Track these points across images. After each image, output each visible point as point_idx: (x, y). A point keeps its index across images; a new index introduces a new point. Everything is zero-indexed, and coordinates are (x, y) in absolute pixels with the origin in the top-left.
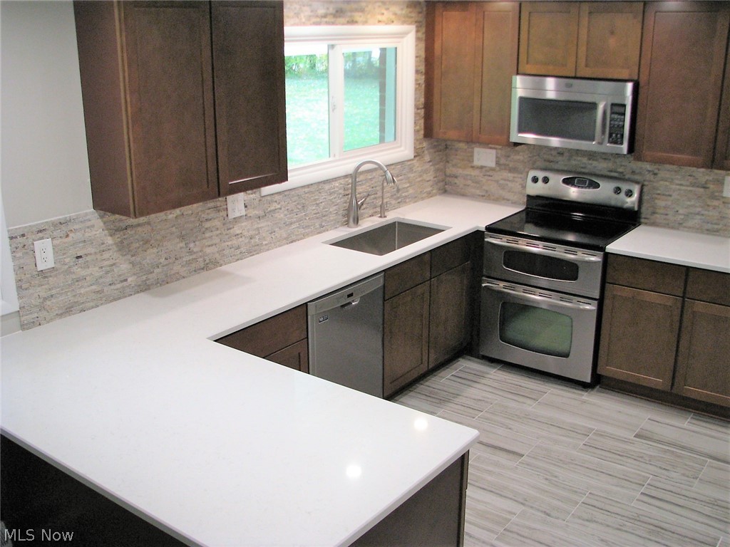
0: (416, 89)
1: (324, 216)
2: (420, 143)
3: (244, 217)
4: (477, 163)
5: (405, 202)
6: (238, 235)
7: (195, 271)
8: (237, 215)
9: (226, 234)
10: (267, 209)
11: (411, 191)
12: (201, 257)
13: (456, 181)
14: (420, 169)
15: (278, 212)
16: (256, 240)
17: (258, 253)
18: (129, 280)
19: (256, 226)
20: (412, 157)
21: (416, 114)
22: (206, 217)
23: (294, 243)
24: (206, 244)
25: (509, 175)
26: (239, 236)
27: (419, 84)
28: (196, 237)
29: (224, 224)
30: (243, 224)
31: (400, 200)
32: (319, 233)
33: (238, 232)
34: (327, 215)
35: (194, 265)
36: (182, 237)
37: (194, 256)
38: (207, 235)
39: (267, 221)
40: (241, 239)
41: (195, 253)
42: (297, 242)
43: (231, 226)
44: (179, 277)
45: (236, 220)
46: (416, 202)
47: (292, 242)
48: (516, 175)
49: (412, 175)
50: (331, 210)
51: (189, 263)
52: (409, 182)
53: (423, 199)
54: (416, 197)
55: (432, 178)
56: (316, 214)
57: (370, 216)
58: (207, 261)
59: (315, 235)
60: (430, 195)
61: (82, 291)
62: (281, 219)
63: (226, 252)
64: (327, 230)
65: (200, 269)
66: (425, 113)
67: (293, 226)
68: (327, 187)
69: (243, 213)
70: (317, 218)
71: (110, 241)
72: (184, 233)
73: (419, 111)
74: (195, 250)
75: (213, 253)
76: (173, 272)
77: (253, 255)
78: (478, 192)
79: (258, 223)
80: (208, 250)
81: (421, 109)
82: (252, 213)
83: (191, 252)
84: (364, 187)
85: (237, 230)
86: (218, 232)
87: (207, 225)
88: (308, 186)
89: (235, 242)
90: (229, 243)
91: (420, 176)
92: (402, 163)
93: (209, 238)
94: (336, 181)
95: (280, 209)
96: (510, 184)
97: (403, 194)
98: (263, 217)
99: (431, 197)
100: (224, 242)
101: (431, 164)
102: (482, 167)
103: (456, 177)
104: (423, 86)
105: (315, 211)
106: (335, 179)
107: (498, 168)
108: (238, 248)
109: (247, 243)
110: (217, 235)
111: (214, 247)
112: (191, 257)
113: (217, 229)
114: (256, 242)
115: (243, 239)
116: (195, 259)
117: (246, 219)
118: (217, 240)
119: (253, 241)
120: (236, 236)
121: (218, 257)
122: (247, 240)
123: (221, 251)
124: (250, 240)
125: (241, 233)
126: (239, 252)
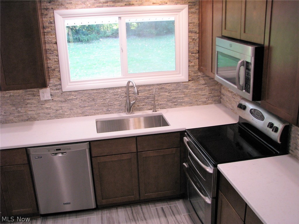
0: (189, 43)
1: (110, 106)
2: (195, 73)
3: (51, 101)
5: (181, 105)
6: (48, 108)
7: (22, 120)
8: (46, 98)
9: (41, 107)
10: (67, 98)
11: (187, 99)
12: (25, 115)
13: (224, 97)
14: (194, 88)
15: (75, 100)
16: (61, 111)
17: (61, 118)
19: (60, 105)
20: (188, 81)
22: (27, 98)
23: (87, 117)
24: (29, 110)
26: (49, 109)
27: (193, 39)
28: (22, 106)
29: (38, 102)
30: (51, 104)
31: (176, 103)
32: (107, 114)
33: (47, 107)
34: (112, 105)
35: (21, 118)
36: (13, 105)
37: (21, 114)
38: (29, 106)
39: (67, 104)
40: (50, 110)
41: (21, 113)
42: (90, 116)
43: (43, 104)
44: (13, 122)
45: (46, 101)
46: (192, 106)
47: (86, 116)
49: (187, 91)
50: (115, 103)
51: (18, 116)
52: (184, 94)
53: (198, 105)
54: (191, 103)
55: (207, 93)
56: (103, 104)
57: (149, 109)
58: (29, 117)
59: (104, 114)
60: (205, 103)
62: (77, 104)
63: (41, 115)
64: (113, 113)
65: (25, 120)
66: (199, 56)
67: (86, 108)
68: (111, 91)
69: (50, 98)
70: (104, 106)
72: (14, 103)
73: (193, 55)
74: (21, 111)
75: (33, 114)
76: (9, 119)
77: (59, 118)
78: (230, 106)
79: (62, 104)
80: (30, 113)
81: (196, 53)
82: (56, 99)
83: (19, 112)
84: (143, 93)
85: (47, 105)
86: (35, 105)
87: (28, 101)
88: (97, 89)
89: (46, 111)
90: (43, 111)
91: (195, 92)
92: (177, 83)
93: (30, 107)
94: (119, 89)
95: (76, 99)
97: (179, 101)
98: (65, 101)
99: (207, 104)
100: (39, 110)
101: (206, 85)
103: (224, 95)
104: (197, 40)
105: (103, 103)
106: (119, 88)
108: (49, 114)
109: (54, 112)
110: (35, 107)
111: (33, 111)
112: (19, 114)
113: (34, 104)
114: (60, 113)
115: (51, 110)
116: (22, 115)
117: (52, 101)
118: (35, 109)
119: (58, 112)
120: (46, 108)
121: (36, 116)
122: (54, 111)
123: (38, 114)
124: (56, 111)
125: (50, 108)
126: (49, 116)
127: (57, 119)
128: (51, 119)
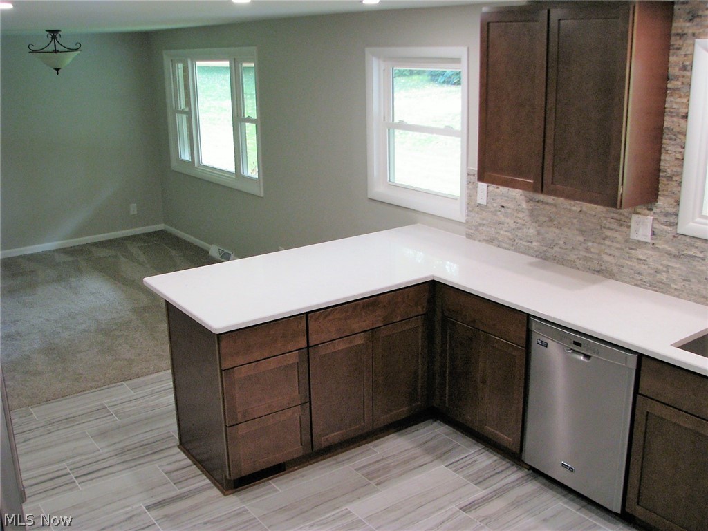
3: (650, 246)
6: (640, 259)
7: (589, 269)
8: (640, 237)
9: (628, 253)
10: (683, 251)
12: (597, 259)
15: (699, 262)
16: (664, 277)
17: (662, 292)
18: (534, 244)
19: (665, 262)
22: (608, 225)
24: (606, 251)
26: (642, 262)
28: (595, 238)
29: (626, 241)
30: (648, 252)
33: (640, 257)
35: (589, 263)
36: (582, 232)
37: (590, 255)
38: (607, 242)
39: (680, 264)
40: (643, 266)
41: (591, 252)
43: (633, 247)
44: (571, 264)
45: (641, 244)
51: (585, 258)
58: (603, 268)
61: (502, 232)
62: (702, 272)
63: (625, 270)
65: (594, 270)
69: (648, 239)
71: (524, 205)
72: (584, 228)
74: (592, 250)
75: (611, 264)
76: (568, 258)
77: (657, 291)
79: (669, 260)
80: (606, 258)
82: (661, 245)
83: (588, 250)
85: (640, 253)
86: (618, 246)
87: (608, 233)
89: (635, 264)
90: (630, 263)
93: (609, 246)
95: (703, 259)
100: (624, 259)
108: (639, 274)
109: (652, 274)
110: (617, 248)
111: (612, 258)
112: (587, 255)
113: (617, 242)
114: (663, 280)
115: (646, 267)
116: (591, 258)
117: (653, 248)
118: (617, 253)
119: (658, 276)
120: (638, 259)
121: (615, 269)
122: (652, 272)
123: (619, 266)
124: (655, 274)
125: (645, 260)
126: (639, 278)
127: (653, 290)
128: (640, 287)
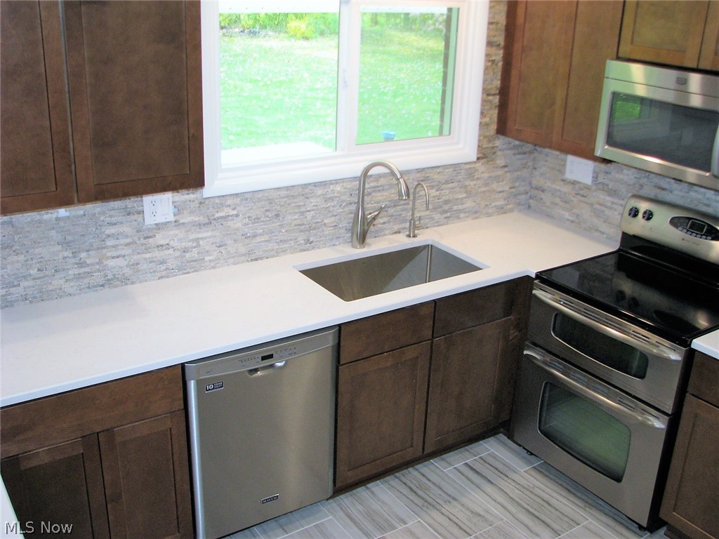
0: (486, 69)
1: (314, 229)
2: (489, 141)
3: (173, 224)
4: (569, 176)
5: (458, 218)
6: (162, 246)
7: (89, 288)
8: (161, 220)
9: (143, 244)
10: (213, 215)
11: (469, 204)
12: (99, 271)
13: (543, 196)
14: (486, 175)
15: (231, 220)
16: (194, 254)
19: (193, 236)
20: (475, 159)
21: (484, 102)
22: (108, 220)
23: (260, 261)
24: (109, 254)
25: (608, 198)
26: (164, 247)
27: (493, 61)
28: (91, 245)
29: (138, 231)
30: (171, 233)
31: (449, 214)
32: (304, 250)
33: (162, 242)
34: (318, 228)
35: (86, 281)
36: (66, 244)
37: (87, 270)
38: (110, 243)
39: (213, 230)
40: (167, 252)
41: (88, 265)
42: (265, 260)
43: (151, 235)
44: (61, 294)
45: (159, 227)
46: (477, 218)
47: (256, 260)
48: (616, 200)
49: (472, 183)
50: (326, 221)
51: (79, 277)
52: (466, 192)
53: (489, 215)
54: (476, 212)
55: (507, 188)
56: (299, 225)
57: (396, 233)
58: (110, 277)
59: (298, 252)
60: (502, 210)
62: (237, 229)
63: (143, 266)
64: (318, 248)
65: (97, 286)
66: (500, 101)
67: (258, 239)
68: (319, 192)
69: (171, 218)
70: (301, 231)
72: (69, 238)
73: (490, 98)
74: (88, 261)
75: (121, 268)
76: (50, 288)
77: (189, 273)
78: (567, 215)
79: (199, 232)
80: (111, 263)
81: (494, 95)
82: (186, 219)
83: (81, 264)
84: (386, 193)
85: (160, 239)
86: (129, 240)
87: (110, 230)
88: (287, 188)
89: (158, 254)
90: (147, 256)
91: (486, 185)
92: (456, 166)
93: (113, 247)
94: (336, 183)
95: (237, 216)
96: (607, 212)
97: (455, 208)
98: (208, 224)
99: (505, 213)
100: (139, 254)
101: (506, 169)
102: (574, 183)
103: (543, 191)
104: (500, 64)
105: (298, 222)
106: (336, 182)
107: (594, 188)
108: (162, 263)
109: (178, 257)
110: (127, 245)
111: (121, 259)
112: (82, 270)
113: (127, 237)
114: (194, 257)
115: (171, 251)
116: (88, 273)
117: (175, 226)
118: (127, 251)
119: (188, 255)
120: (158, 246)
121: (127, 271)
122: (178, 254)
123: (133, 265)
124: (184, 254)
125: (168, 244)
126: (164, 268)
127: (184, 274)
128: (168, 277)
